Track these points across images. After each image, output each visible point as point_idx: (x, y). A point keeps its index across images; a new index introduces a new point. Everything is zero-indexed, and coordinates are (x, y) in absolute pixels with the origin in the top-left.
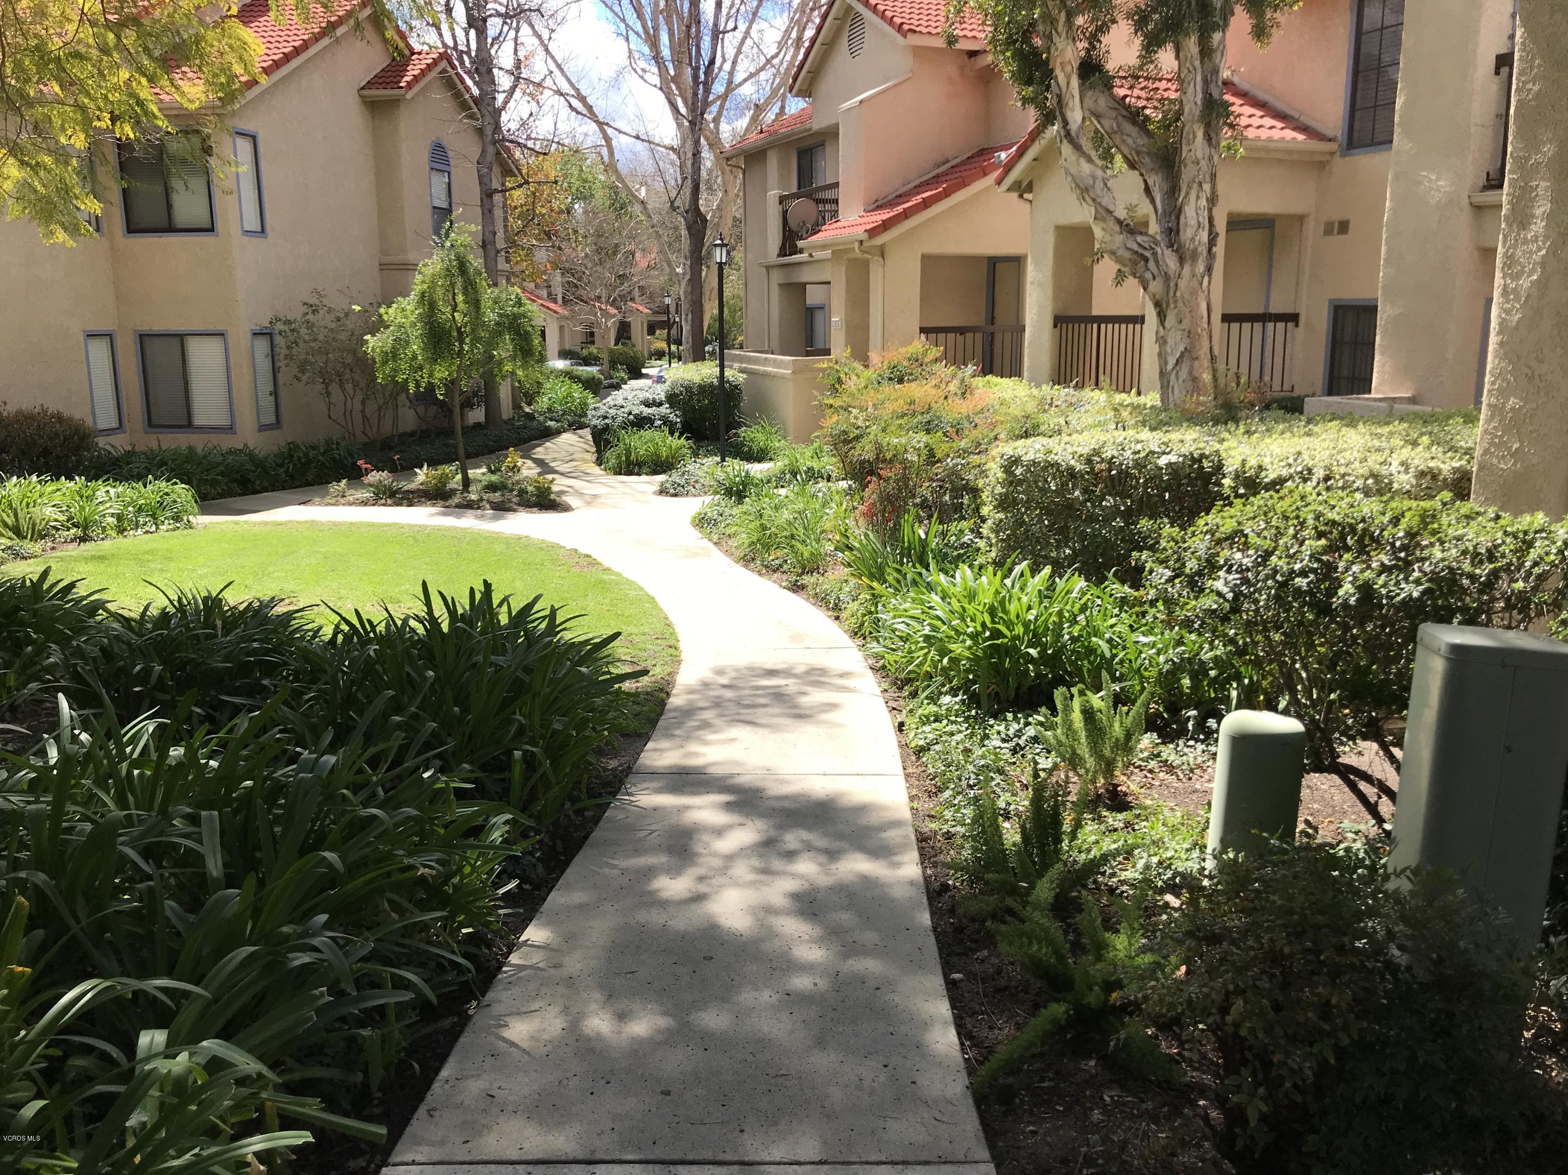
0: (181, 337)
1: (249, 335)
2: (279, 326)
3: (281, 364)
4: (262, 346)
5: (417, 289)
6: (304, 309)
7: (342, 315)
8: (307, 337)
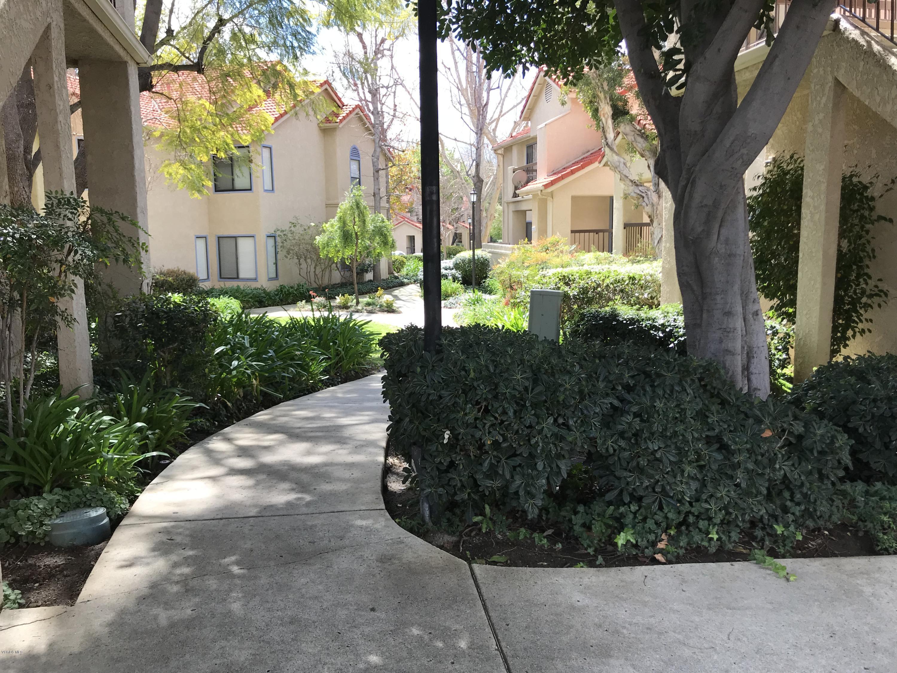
0: (235, 238)
1: (265, 237)
2: (278, 233)
3: (279, 250)
4: (271, 241)
5: (338, 215)
6: (290, 225)
7: (307, 228)
8: (291, 238)
